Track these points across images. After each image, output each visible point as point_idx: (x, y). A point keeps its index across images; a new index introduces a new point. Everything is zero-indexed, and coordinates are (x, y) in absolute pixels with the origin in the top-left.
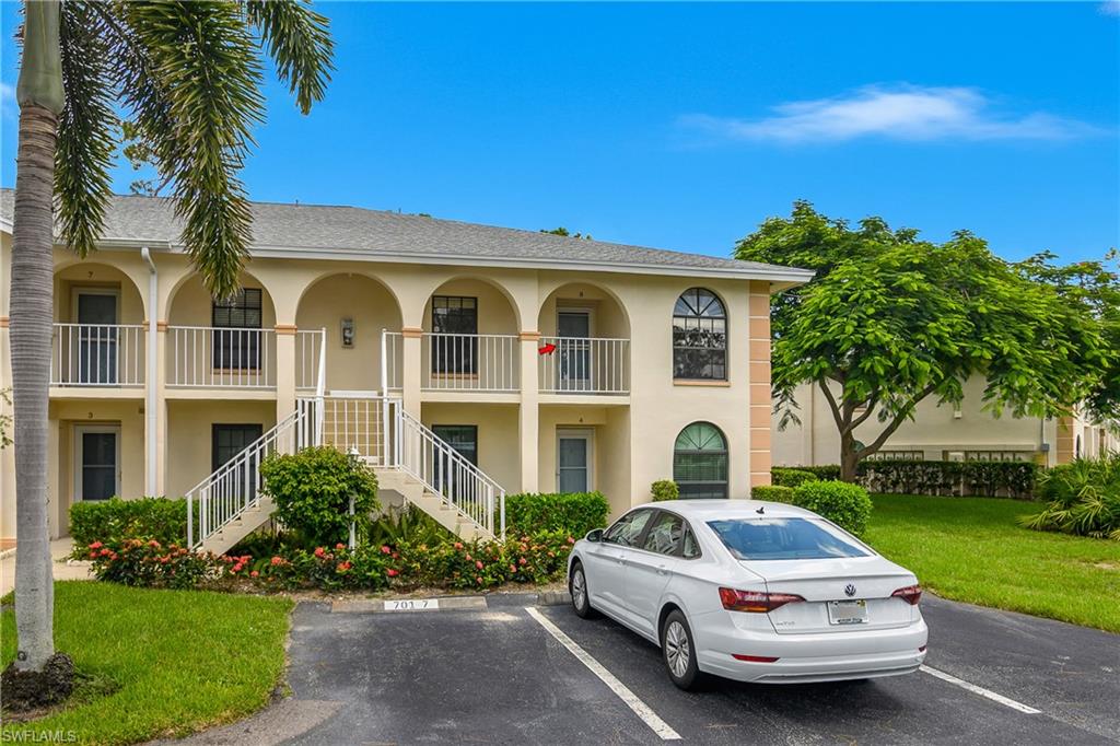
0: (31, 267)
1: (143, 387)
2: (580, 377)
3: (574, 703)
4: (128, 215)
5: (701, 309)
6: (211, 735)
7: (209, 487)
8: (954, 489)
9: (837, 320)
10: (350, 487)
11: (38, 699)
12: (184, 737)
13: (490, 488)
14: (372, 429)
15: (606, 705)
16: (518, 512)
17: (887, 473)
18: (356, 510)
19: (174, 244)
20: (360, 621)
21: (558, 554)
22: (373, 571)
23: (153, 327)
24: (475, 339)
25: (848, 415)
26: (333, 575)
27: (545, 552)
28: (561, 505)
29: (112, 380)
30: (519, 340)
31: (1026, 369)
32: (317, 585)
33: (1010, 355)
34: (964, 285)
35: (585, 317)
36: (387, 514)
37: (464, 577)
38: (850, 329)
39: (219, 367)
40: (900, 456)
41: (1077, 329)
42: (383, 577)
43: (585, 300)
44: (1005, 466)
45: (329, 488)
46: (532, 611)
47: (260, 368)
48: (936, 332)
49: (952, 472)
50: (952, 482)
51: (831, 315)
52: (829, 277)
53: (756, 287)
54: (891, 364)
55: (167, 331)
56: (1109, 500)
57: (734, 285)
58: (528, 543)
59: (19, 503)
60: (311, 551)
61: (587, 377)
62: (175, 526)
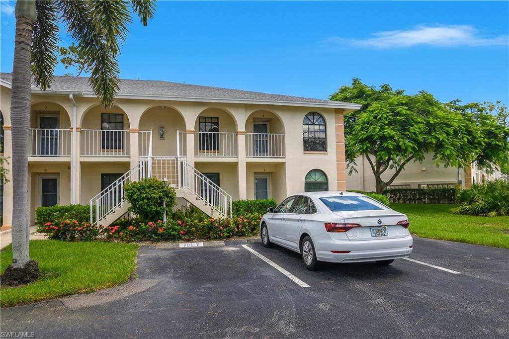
0: (21, 87)
1: (70, 156)
2: (264, 152)
3: (264, 276)
4: (63, 83)
5: (315, 121)
6: (102, 292)
7: (100, 198)
8: (423, 201)
9: (372, 127)
10: (164, 195)
11: (22, 280)
12: (89, 293)
13: (225, 197)
14: (173, 172)
15: (277, 277)
16: (237, 207)
17: (395, 195)
18: (167, 206)
19: (84, 93)
20: (168, 252)
21: (255, 223)
22: (174, 232)
23: (75, 130)
24: (218, 134)
25: (378, 169)
26: (156, 234)
27: (249, 222)
28: (257, 204)
29: (56, 153)
30: (237, 135)
31: (450, 147)
32: (149, 239)
33: (443, 141)
34: (424, 112)
35: (265, 126)
36: (180, 209)
37: (215, 234)
38: (377, 130)
39: (104, 148)
40: (400, 187)
41: (471, 130)
42: (179, 234)
43: (265, 118)
44: (444, 190)
45: (154, 195)
46: (245, 246)
47: (123, 149)
48: (413, 131)
49: (423, 193)
50: (423, 197)
51: (370, 125)
52: (368, 109)
53: (338, 111)
54: (395, 144)
55: (81, 132)
56: (487, 200)
57: (328, 110)
58: (242, 219)
59: (14, 192)
60: (146, 224)
61: (267, 152)
62: (84, 216)
